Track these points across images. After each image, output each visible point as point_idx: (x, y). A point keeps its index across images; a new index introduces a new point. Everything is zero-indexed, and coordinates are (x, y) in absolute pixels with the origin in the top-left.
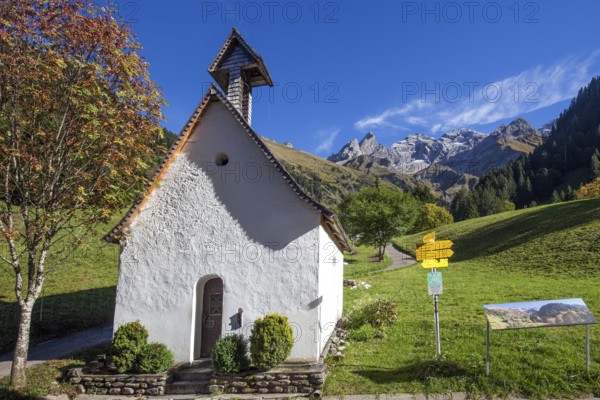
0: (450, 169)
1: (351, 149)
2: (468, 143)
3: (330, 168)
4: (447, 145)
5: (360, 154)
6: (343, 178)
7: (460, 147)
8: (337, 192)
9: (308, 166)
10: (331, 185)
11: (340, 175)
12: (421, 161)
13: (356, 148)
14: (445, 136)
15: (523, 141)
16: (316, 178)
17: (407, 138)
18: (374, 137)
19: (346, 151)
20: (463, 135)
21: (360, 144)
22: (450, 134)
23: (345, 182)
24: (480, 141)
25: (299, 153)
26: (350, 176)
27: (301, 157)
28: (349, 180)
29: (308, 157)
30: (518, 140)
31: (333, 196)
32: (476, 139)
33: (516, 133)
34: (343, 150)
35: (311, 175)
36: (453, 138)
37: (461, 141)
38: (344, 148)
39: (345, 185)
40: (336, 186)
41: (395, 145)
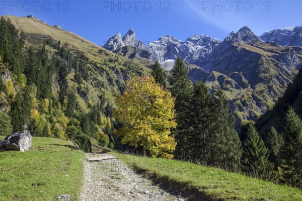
0: (198, 68)
1: (116, 41)
2: (208, 47)
3: (97, 50)
4: (192, 48)
5: (123, 45)
6: (110, 61)
7: (202, 50)
8: (104, 74)
9: (75, 45)
10: (98, 65)
11: (107, 58)
12: (172, 60)
13: (120, 40)
14: (189, 39)
15: (252, 45)
16: (82, 56)
17: (160, 39)
18: (134, 34)
19: (111, 42)
20: (203, 40)
21: (123, 39)
22: (193, 38)
23: (112, 65)
24: (217, 45)
25: (67, 33)
26: (117, 60)
27: (69, 37)
28: (116, 63)
29: (77, 38)
30: (248, 44)
31: (100, 78)
32: (213, 43)
33: (245, 39)
34: (108, 42)
35: (78, 52)
36: (195, 42)
37: (202, 45)
38: (110, 39)
39: (113, 68)
40: (104, 67)
41: (151, 44)
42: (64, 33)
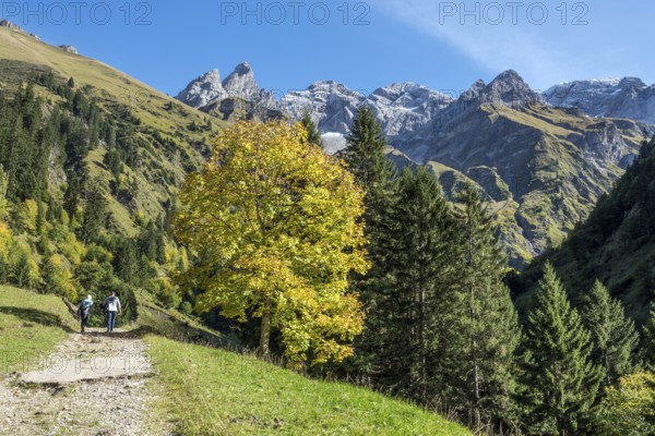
0: (397, 152)
1: (206, 86)
2: (422, 110)
3: (161, 104)
4: (384, 110)
5: (225, 96)
6: (192, 128)
7: (407, 115)
8: (177, 156)
9: (109, 89)
10: (163, 136)
11: (185, 122)
12: (337, 135)
13: (217, 86)
14: (379, 92)
15: (523, 111)
16: (125, 114)
17: (311, 88)
18: (251, 74)
19: (196, 89)
20: (412, 94)
21: (224, 84)
22: (389, 90)
23: (196, 137)
24: (442, 107)
25: (90, 64)
26: (208, 128)
27: (96, 72)
28: (206, 134)
29: (114, 75)
30: (513, 107)
31: (165, 163)
32: (434, 103)
33: (507, 97)
34: (189, 87)
35: (115, 106)
36: (393, 98)
37: (407, 105)
38: (193, 82)
39: (198, 145)
40: (176, 140)
41: (290, 98)
42: (84, 63)
